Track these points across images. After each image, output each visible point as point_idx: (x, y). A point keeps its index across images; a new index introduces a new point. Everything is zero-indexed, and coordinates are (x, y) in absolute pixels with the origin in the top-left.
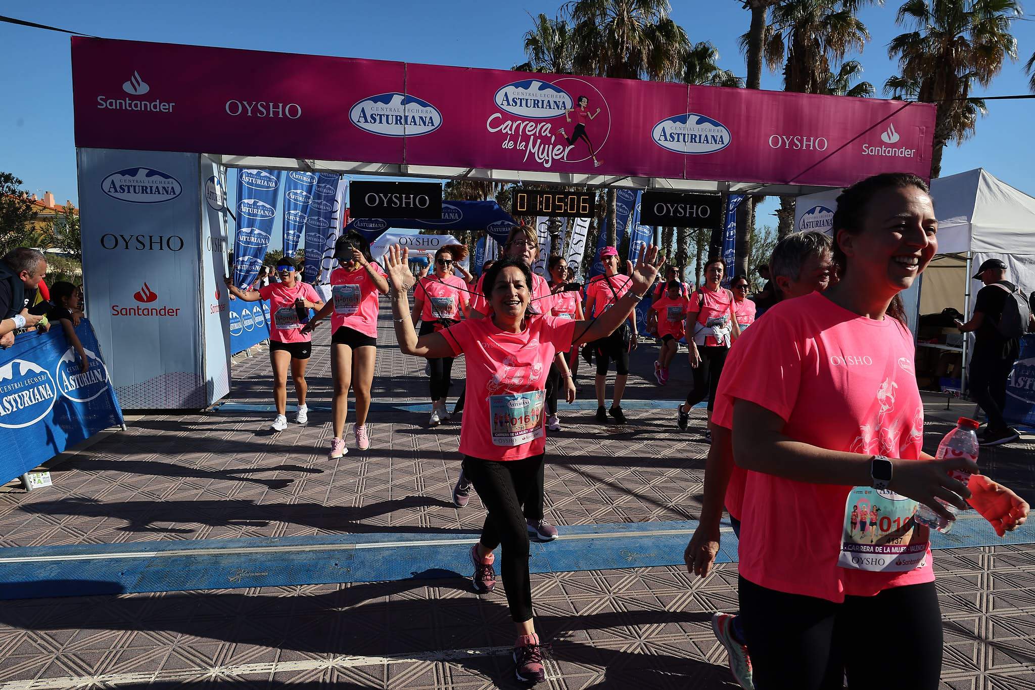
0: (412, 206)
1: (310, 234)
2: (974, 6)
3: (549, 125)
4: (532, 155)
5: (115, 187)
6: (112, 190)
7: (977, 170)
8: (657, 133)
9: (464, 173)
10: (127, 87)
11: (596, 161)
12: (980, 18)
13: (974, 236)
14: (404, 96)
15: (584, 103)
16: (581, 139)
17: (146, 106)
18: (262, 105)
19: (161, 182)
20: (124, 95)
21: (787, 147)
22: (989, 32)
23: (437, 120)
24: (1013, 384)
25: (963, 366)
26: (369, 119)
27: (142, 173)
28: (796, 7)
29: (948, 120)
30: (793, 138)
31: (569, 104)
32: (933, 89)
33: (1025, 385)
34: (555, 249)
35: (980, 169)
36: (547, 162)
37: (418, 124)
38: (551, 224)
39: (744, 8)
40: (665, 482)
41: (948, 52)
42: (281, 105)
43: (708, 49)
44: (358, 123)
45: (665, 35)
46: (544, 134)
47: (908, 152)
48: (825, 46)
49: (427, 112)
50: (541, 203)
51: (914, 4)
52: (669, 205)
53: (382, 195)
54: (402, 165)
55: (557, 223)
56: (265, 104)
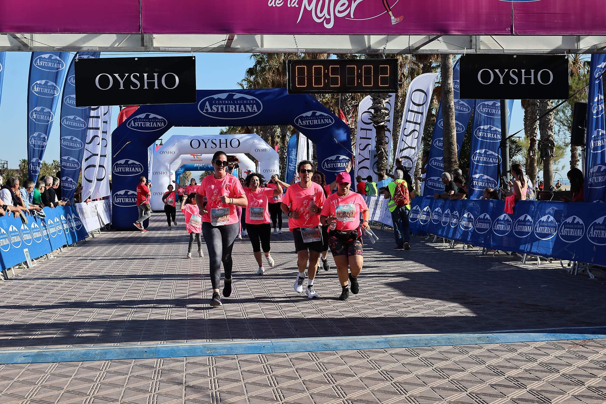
0: (156, 87)
1: (66, 137)
4: (307, 13)
9: (225, 43)
11: (393, 18)
36: (328, 21)
38: (375, 112)
52: (497, 71)
53: (116, 75)
54: (146, 36)
55: (383, 111)
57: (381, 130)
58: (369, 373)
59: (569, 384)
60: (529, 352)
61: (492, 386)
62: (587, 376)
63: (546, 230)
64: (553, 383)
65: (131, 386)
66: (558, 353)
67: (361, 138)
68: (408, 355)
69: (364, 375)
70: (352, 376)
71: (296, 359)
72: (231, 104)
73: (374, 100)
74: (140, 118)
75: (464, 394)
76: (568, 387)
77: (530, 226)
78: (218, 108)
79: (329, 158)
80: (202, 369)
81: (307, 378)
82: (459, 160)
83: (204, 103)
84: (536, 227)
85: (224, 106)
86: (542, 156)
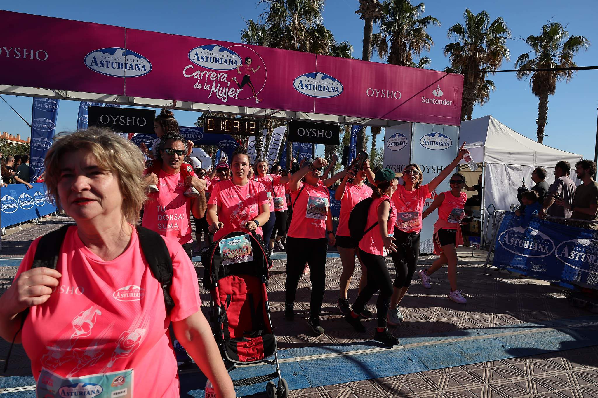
0: (134, 124)
2: (487, 30)
3: (226, 75)
4: (214, 93)
7: (488, 116)
8: (297, 84)
9: (172, 104)
11: (257, 100)
12: (491, 37)
13: (487, 154)
14: (125, 50)
15: (249, 62)
16: (247, 85)
18: (17, 50)
21: (377, 96)
22: (495, 45)
23: (148, 67)
24: (507, 243)
25: (481, 230)
26: (99, 64)
28: (394, 24)
29: (475, 91)
30: (381, 91)
31: (239, 62)
32: (467, 74)
33: (514, 244)
34: (259, 157)
35: (490, 116)
36: (225, 98)
37: (134, 69)
38: (256, 142)
39: (361, 18)
41: (474, 54)
42: (32, 51)
43: (347, 46)
44: (90, 67)
45: (320, 35)
46: (222, 81)
47: (448, 102)
48: (410, 47)
49: (141, 61)
50: (223, 125)
51: (457, 27)
52: (307, 129)
53: (112, 116)
54: (131, 98)
55: (260, 142)
56: (20, 49)
57: (258, 151)
72: (187, 134)
73: (256, 137)
74: (141, 137)
85: (184, 134)
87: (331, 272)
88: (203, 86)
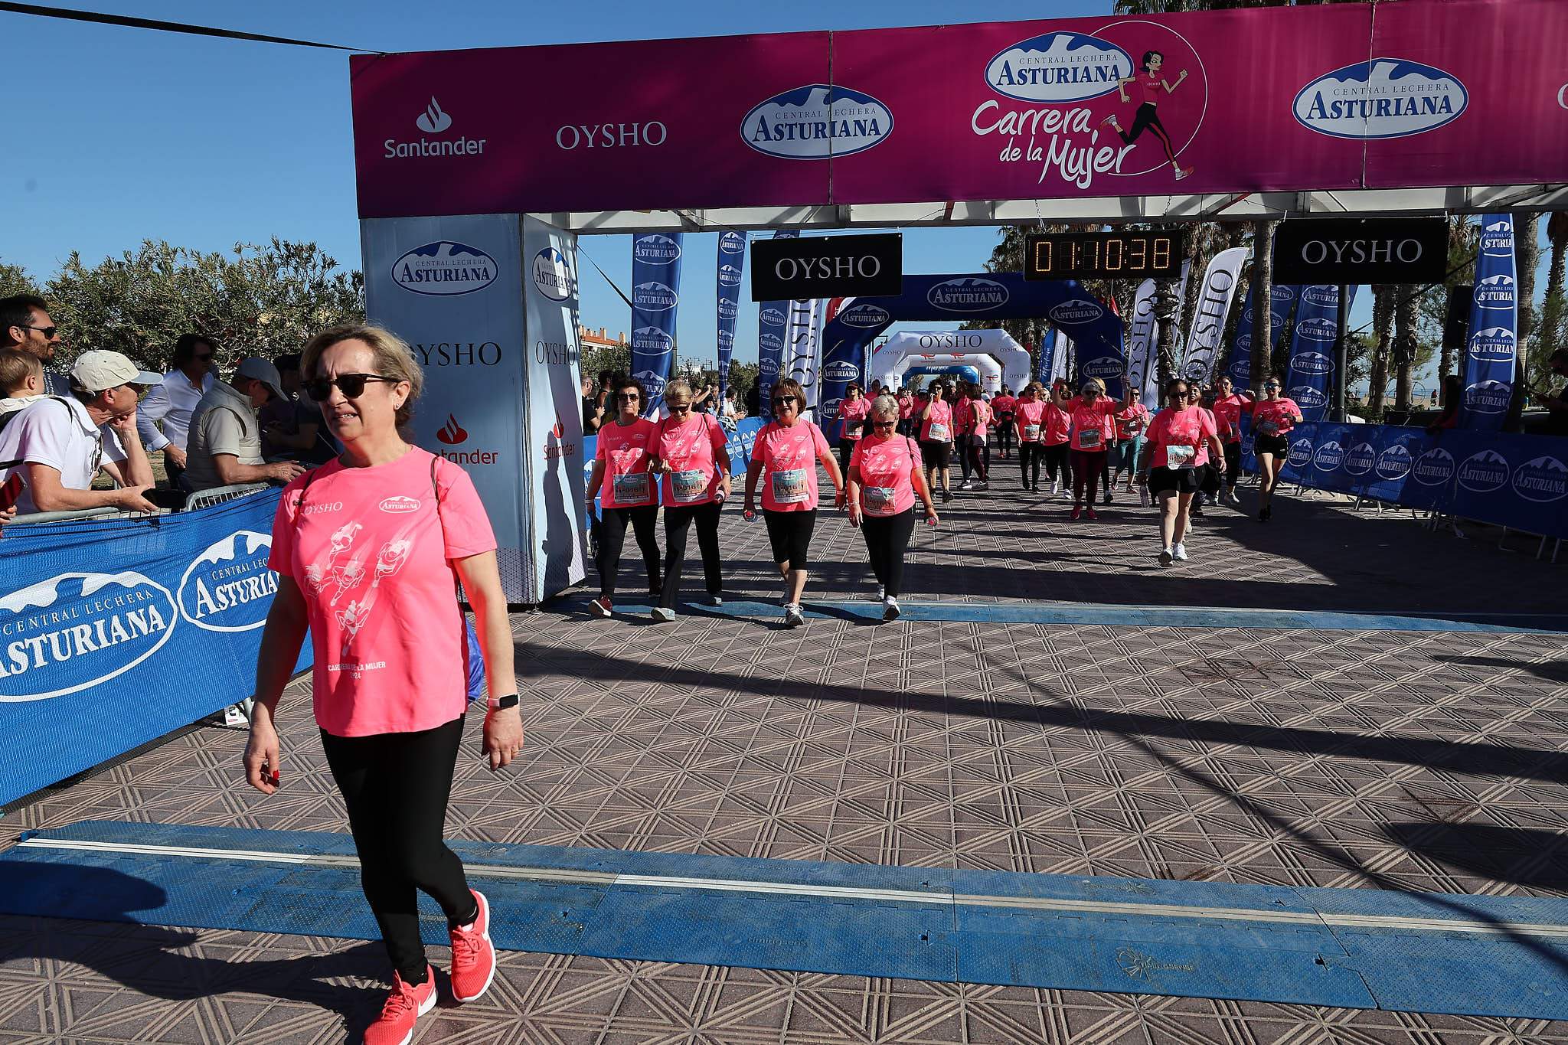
0: (851, 275)
1: (765, 335)
3: (1087, 112)
4: (1054, 169)
5: (409, 274)
6: (406, 278)
8: (1304, 106)
9: (942, 213)
10: (423, 123)
11: (1178, 170)
14: (829, 88)
15: (1155, 63)
16: (1149, 132)
17: (447, 147)
18: (608, 129)
19: (469, 262)
20: (417, 135)
23: (885, 124)
27: (445, 249)
31: (1125, 68)
34: (1165, 343)
36: (1083, 179)
38: (1159, 301)
40: (1272, 788)
42: (635, 125)
44: (754, 143)
46: (1076, 130)
50: (1078, 255)
52: (1333, 243)
53: (802, 260)
54: (842, 208)
55: (1170, 299)
56: (612, 126)
57: (1165, 324)
58: (1114, 660)
59: (1411, 700)
60: (1352, 645)
61: (1290, 692)
62: (1442, 690)
63: (1394, 466)
64: (1386, 697)
65: (803, 654)
66: (1397, 650)
67: (1135, 334)
68: (1172, 637)
69: (1107, 662)
70: (1090, 662)
71: (1018, 631)
72: (968, 293)
73: (1157, 285)
74: (857, 311)
75: (1247, 703)
76: (1409, 705)
77: (1369, 459)
78: (952, 298)
79: (1094, 362)
80: (895, 637)
81: (1028, 661)
82: (1273, 365)
83: (935, 290)
84: (1379, 462)
85: (960, 295)
86: (1396, 360)
87: (1417, 675)
88: (1024, 152)
